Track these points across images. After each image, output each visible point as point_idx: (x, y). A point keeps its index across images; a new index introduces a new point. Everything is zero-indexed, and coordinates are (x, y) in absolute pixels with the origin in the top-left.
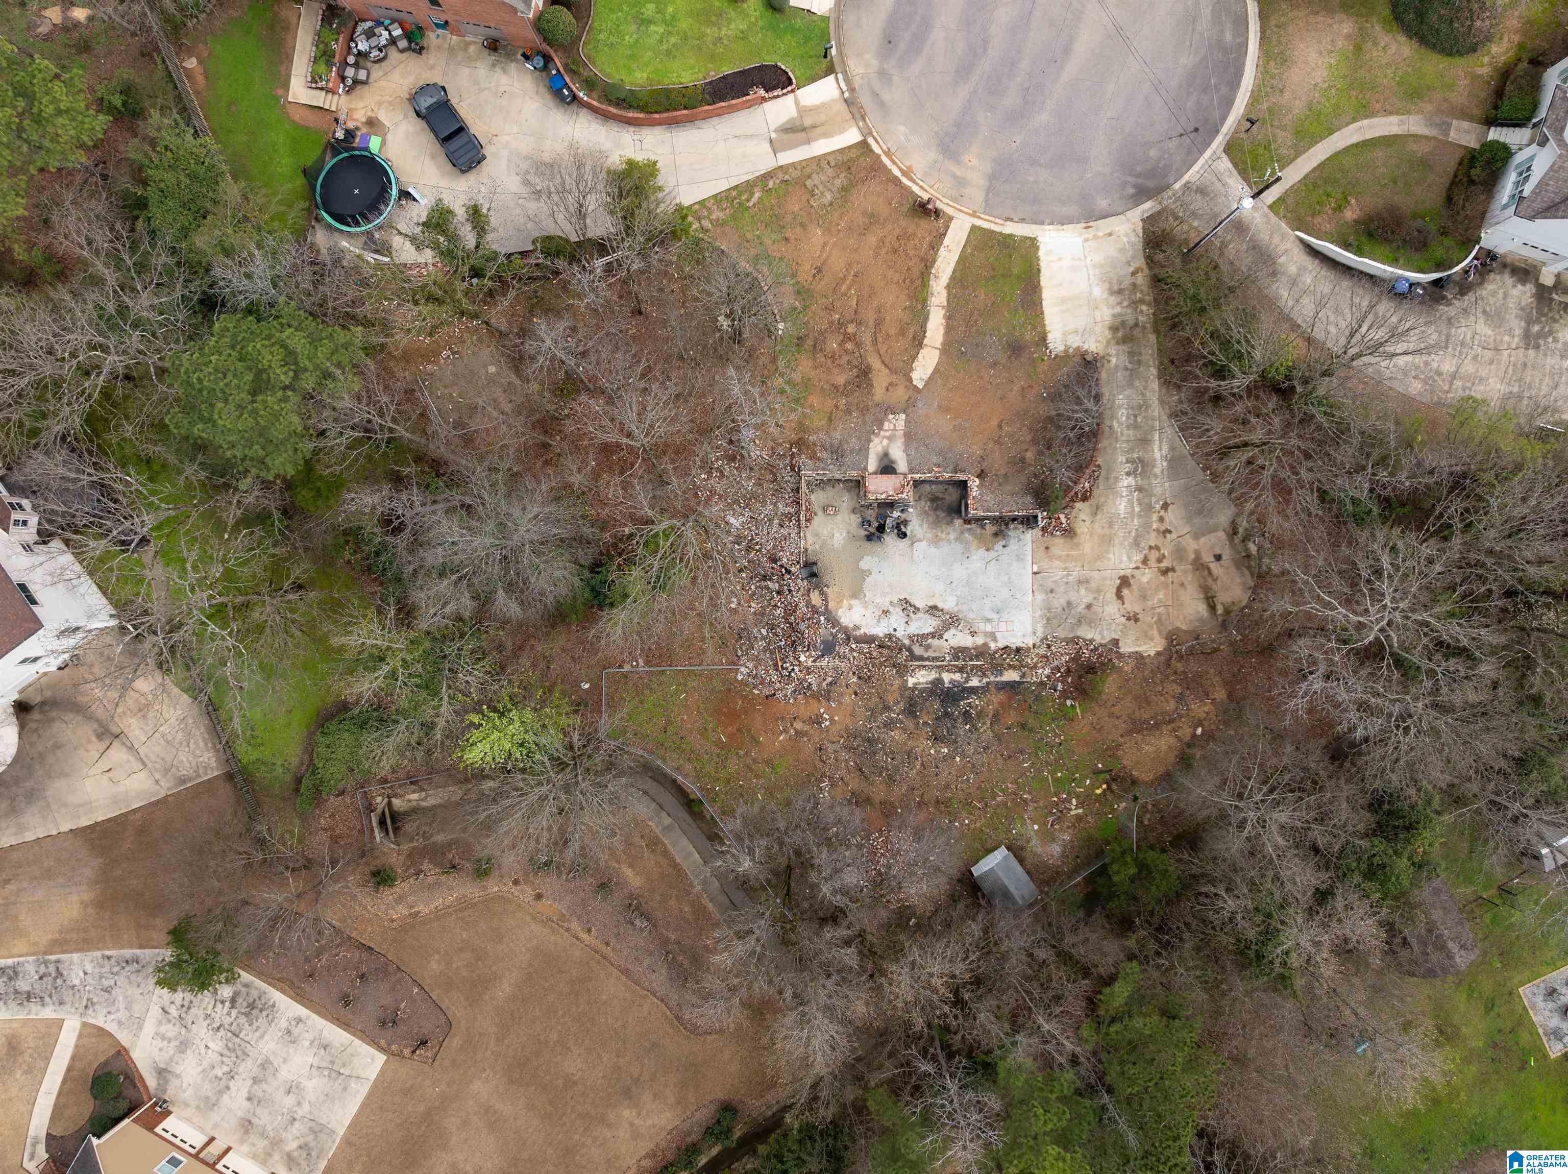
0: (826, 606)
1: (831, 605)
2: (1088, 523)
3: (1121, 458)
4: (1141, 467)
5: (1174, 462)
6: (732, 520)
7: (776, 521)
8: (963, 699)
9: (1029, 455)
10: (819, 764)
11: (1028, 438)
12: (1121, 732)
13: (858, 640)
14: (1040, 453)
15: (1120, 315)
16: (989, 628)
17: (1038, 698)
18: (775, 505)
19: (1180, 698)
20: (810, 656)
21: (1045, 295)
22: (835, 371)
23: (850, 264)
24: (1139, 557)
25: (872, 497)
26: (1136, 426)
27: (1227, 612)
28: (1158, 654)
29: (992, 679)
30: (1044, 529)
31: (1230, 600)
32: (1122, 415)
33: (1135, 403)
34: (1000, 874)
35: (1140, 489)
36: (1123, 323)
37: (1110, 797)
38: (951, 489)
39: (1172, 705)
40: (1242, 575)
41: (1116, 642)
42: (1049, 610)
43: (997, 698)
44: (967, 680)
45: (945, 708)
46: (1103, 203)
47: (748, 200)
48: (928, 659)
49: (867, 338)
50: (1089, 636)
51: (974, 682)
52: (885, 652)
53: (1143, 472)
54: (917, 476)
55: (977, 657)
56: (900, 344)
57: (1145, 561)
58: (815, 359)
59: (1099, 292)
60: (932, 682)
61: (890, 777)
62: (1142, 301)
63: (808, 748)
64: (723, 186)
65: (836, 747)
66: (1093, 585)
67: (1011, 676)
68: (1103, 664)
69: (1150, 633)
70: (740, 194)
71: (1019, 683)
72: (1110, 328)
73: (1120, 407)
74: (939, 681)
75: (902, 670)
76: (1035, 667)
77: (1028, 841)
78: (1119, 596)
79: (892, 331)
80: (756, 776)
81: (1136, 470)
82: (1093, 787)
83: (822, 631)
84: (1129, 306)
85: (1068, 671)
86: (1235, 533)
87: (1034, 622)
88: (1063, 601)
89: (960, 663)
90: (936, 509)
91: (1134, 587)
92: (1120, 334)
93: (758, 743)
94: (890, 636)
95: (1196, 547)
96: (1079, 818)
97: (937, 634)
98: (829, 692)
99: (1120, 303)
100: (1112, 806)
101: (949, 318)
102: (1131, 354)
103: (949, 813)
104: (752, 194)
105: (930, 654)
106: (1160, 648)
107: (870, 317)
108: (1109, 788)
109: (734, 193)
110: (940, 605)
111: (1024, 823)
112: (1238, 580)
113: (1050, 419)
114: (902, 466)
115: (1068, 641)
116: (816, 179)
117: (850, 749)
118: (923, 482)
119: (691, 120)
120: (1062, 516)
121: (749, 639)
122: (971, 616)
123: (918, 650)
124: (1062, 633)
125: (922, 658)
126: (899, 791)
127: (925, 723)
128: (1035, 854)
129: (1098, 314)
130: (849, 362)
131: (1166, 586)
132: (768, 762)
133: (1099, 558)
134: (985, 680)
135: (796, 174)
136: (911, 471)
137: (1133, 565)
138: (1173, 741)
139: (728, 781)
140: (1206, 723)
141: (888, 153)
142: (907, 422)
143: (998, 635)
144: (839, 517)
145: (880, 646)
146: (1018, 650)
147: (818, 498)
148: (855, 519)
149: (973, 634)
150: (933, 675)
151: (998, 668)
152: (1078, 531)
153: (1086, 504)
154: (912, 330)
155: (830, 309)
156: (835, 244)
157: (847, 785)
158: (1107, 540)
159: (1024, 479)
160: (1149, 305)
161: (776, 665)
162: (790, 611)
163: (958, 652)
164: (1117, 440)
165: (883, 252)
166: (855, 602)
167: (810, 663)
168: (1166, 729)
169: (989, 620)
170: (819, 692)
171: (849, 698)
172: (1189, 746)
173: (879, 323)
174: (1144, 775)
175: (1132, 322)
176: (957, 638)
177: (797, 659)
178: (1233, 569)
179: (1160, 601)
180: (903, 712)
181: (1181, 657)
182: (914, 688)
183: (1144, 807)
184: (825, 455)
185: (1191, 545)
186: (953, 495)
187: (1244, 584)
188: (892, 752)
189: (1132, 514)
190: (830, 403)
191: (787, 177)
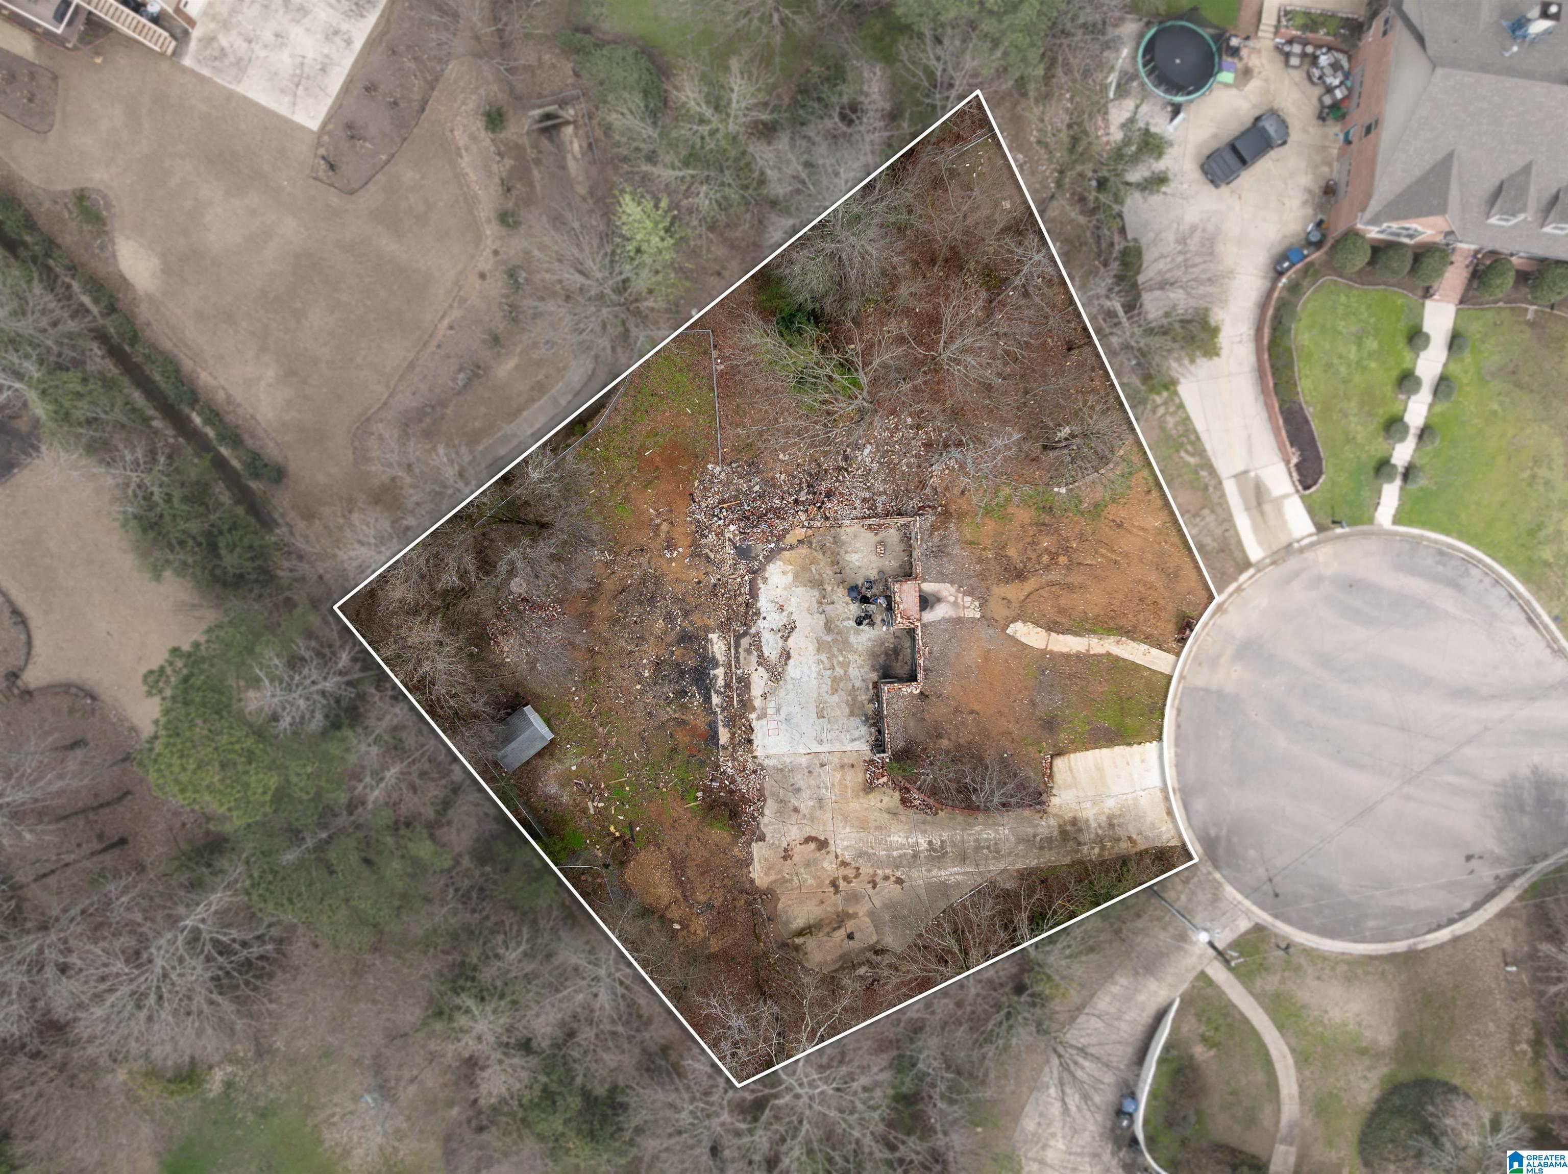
0: (784, 549)
1: (787, 554)
2: (879, 805)
3: (945, 835)
4: (937, 855)
5: (943, 888)
6: (866, 452)
7: (868, 495)
8: (699, 689)
9: (945, 743)
10: (627, 549)
11: (961, 741)
12: (673, 847)
13: (752, 583)
14: (947, 753)
15: (1089, 827)
16: (770, 711)
17: (702, 763)
18: (885, 493)
19: (709, 906)
20: (735, 535)
21: (1104, 751)
22: (1020, 545)
23: (1126, 555)
24: (848, 858)
25: (896, 587)
26: (978, 848)
27: (797, 948)
28: (752, 881)
29: (720, 717)
30: (871, 762)
31: (809, 949)
32: (989, 834)
33: (1001, 846)
34: (527, 733)
35: (915, 855)
36: (1080, 830)
37: (608, 840)
38: (907, 668)
39: (702, 898)
40: (835, 962)
41: (762, 838)
42: (792, 770)
43: (701, 723)
44: (718, 692)
45: (689, 672)
46: (1199, 805)
47: (1187, 452)
48: (737, 652)
49: (1054, 576)
50: (767, 812)
51: (716, 700)
52: (743, 609)
53: (933, 858)
54: (919, 632)
55: (741, 701)
56: (1049, 610)
57: (844, 864)
58: (1031, 525)
59: (1110, 805)
60: (714, 658)
61: (618, 621)
62: (1103, 848)
63: (642, 538)
64: (1200, 425)
65: (645, 566)
66: (819, 813)
67: (724, 736)
68: (740, 826)
69: (773, 872)
70: (1192, 443)
71: (717, 744)
72: (1075, 818)
73: (997, 832)
74: (716, 665)
75: (724, 628)
76: (734, 759)
77: (559, 761)
78: (809, 839)
79: (1062, 602)
80: (612, 487)
81: (935, 850)
82: (617, 824)
83: (760, 546)
84: (1097, 835)
85: (731, 792)
86: (876, 952)
87: (779, 757)
88: (801, 784)
89: (734, 684)
90: (887, 654)
91: (818, 854)
92: (1069, 828)
93: (646, 487)
94: (758, 613)
95: (861, 914)
96: (585, 810)
97: (762, 661)
98: (700, 556)
99: (1100, 826)
100: (597, 843)
101: (1079, 657)
102: (1050, 840)
103: (584, 681)
104: (1193, 455)
105: (742, 655)
106: (758, 882)
107: (1076, 578)
108: (616, 839)
109: (1193, 437)
110: (791, 662)
111: (577, 756)
112: (829, 958)
113: (981, 759)
114: (929, 616)
115: (761, 791)
116: (1210, 518)
117: (644, 580)
118: (913, 639)
119: (1264, 391)
120: (885, 779)
121: (748, 473)
122: (782, 693)
123: (745, 642)
124: (769, 785)
125: (737, 646)
126: (604, 630)
127: (673, 652)
128: (547, 768)
129: (1089, 805)
130: (1029, 559)
131: (820, 885)
132: (626, 499)
133: (846, 818)
134: (718, 710)
135: (1215, 499)
136: (924, 626)
137: (839, 852)
138: (665, 901)
139: (607, 460)
140: (684, 933)
141: (1239, 589)
142: (973, 620)
143: (764, 721)
144: (874, 558)
145: (747, 604)
146: (750, 742)
147: (892, 535)
148: (873, 574)
149: (764, 696)
150: (720, 658)
151: (731, 723)
152: (871, 796)
153: (898, 803)
154: (1064, 620)
155: (1082, 537)
156: (1146, 540)
157: (608, 578)
158: (863, 825)
159: (921, 738)
160: (1100, 855)
161: (723, 501)
162: (778, 513)
163: (745, 683)
164: (963, 830)
165: (1141, 588)
166: (790, 577)
167: (727, 535)
168: (678, 893)
169: (778, 711)
170: (699, 546)
171: (694, 576)
172: (662, 917)
173: (1070, 587)
174: (629, 875)
175: (1081, 839)
176: (759, 681)
177: (731, 522)
178: (840, 952)
179: (805, 880)
180: (683, 630)
181: (749, 904)
182: (707, 640)
183: (599, 875)
184: (936, 540)
185: (862, 909)
186: (901, 669)
187: (826, 963)
188: (642, 621)
189: (890, 848)
190: (988, 542)
191: (1211, 489)
